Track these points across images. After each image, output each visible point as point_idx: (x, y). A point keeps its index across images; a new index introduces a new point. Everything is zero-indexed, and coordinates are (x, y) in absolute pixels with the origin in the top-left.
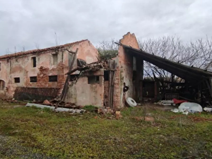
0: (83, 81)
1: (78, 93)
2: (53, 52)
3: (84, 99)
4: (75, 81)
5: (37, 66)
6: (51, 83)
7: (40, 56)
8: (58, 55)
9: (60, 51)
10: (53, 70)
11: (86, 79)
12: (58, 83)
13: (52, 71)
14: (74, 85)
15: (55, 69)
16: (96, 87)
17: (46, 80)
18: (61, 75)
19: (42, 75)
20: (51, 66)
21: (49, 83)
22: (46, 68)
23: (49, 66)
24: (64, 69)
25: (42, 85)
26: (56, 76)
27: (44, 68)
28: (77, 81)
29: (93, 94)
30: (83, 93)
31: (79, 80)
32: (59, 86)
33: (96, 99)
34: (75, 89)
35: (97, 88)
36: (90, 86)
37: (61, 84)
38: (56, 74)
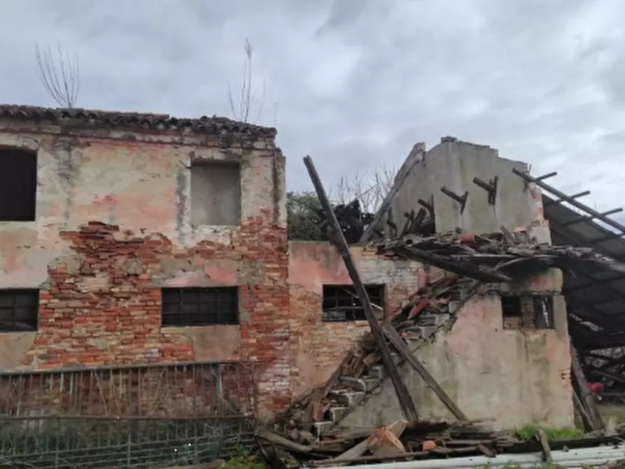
0: (484, 317)
1: (463, 373)
2: (204, 145)
3: (495, 399)
6: (182, 335)
7: (87, 152)
8: (246, 173)
9: (256, 153)
10: (205, 251)
12: (244, 335)
13: (198, 259)
14: (440, 336)
15: (221, 247)
16: (544, 342)
17: (137, 314)
18: (269, 283)
19: (99, 282)
20: (187, 228)
21: (168, 331)
22: (138, 235)
23: (174, 225)
24: (289, 252)
25: (93, 353)
26: (233, 291)
27: (119, 236)
28: (458, 315)
29: (534, 374)
30: (486, 371)
32: (252, 349)
33: (545, 395)
34: (447, 355)
36: (518, 340)
37: (272, 335)
38: (231, 281)
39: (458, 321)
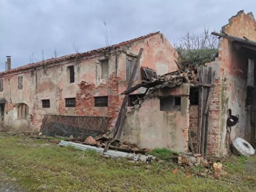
0: (151, 106)
1: (142, 126)
2: (100, 56)
3: (153, 136)
4: (138, 106)
5: (75, 82)
6: (97, 109)
7: (81, 64)
8: (110, 62)
9: (112, 55)
10: (101, 86)
11: (158, 101)
12: (109, 110)
13: (100, 89)
15: (104, 85)
16: (175, 116)
17: (90, 104)
18: (114, 95)
19: (83, 96)
20: (98, 81)
21: (94, 108)
22: (89, 84)
23: (95, 80)
24: (119, 85)
25: (83, 112)
26: (106, 97)
27: (86, 84)
28: (142, 105)
29: (169, 129)
30: (151, 126)
31: (144, 103)
32: (110, 114)
33: (174, 137)
34: (138, 119)
35: (177, 118)
36: (164, 115)
37: (115, 110)
38: (106, 95)
39: (141, 107)
